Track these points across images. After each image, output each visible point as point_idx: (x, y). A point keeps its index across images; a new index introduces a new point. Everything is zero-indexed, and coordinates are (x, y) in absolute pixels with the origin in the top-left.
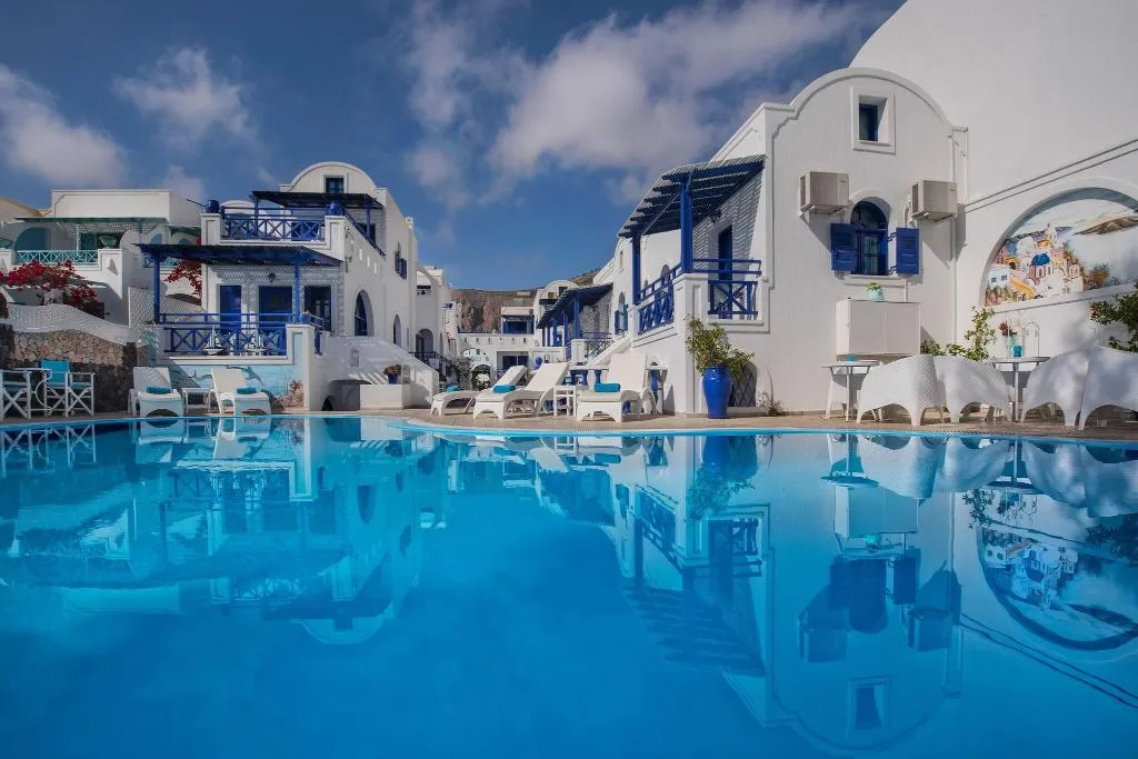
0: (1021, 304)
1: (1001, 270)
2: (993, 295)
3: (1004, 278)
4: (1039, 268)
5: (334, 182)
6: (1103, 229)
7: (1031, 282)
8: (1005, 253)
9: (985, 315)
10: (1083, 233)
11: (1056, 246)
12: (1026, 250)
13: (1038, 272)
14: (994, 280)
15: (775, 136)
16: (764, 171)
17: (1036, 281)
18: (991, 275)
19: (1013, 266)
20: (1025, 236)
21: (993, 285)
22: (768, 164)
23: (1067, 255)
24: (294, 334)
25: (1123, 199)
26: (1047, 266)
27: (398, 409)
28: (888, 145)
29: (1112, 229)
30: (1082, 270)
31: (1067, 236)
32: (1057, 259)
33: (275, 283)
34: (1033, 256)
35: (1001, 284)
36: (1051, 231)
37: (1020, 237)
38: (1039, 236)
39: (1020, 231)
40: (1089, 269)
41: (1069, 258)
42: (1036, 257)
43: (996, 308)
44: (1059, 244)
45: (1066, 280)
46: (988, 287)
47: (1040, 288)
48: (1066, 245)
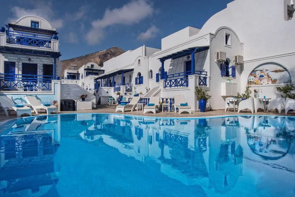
0: (257, 85)
1: (252, 77)
2: (250, 83)
3: (253, 79)
4: (261, 78)
5: (35, 23)
6: (276, 71)
7: (259, 81)
8: (253, 73)
9: (248, 87)
10: (272, 71)
11: (265, 74)
12: (258, 73)
13: (261, 79)
14: (250, 79)
15: (211, 41)
16: (209, 50)
17: (261, 81)
18: (249, 78)
19: (255, 77)
20: (258, 70)
21: (250, 81)
22: (210, 48)
23: (268, 76)
24: (55, 83)
25: (281, 66)
26: (263, 78)
27: (90, 110)
28: (230, 46)
29: (278, 72)
30: (271, 79)
31: (268, 72)
32: (265, 76)
33: (31, 62)
34: (260, 75)
35: (252, 80)
36: (264, 70)
37: (257, 70)
38: (261, 71)
39: (257, 69)
40: (273, 79)
41: (269, 77)
42: (261, 75)
43: (251, 86)
44: (266, 73)
45: (268, 81)
46: (249, 81)
47: (262, 82)
48: (268, 74)
